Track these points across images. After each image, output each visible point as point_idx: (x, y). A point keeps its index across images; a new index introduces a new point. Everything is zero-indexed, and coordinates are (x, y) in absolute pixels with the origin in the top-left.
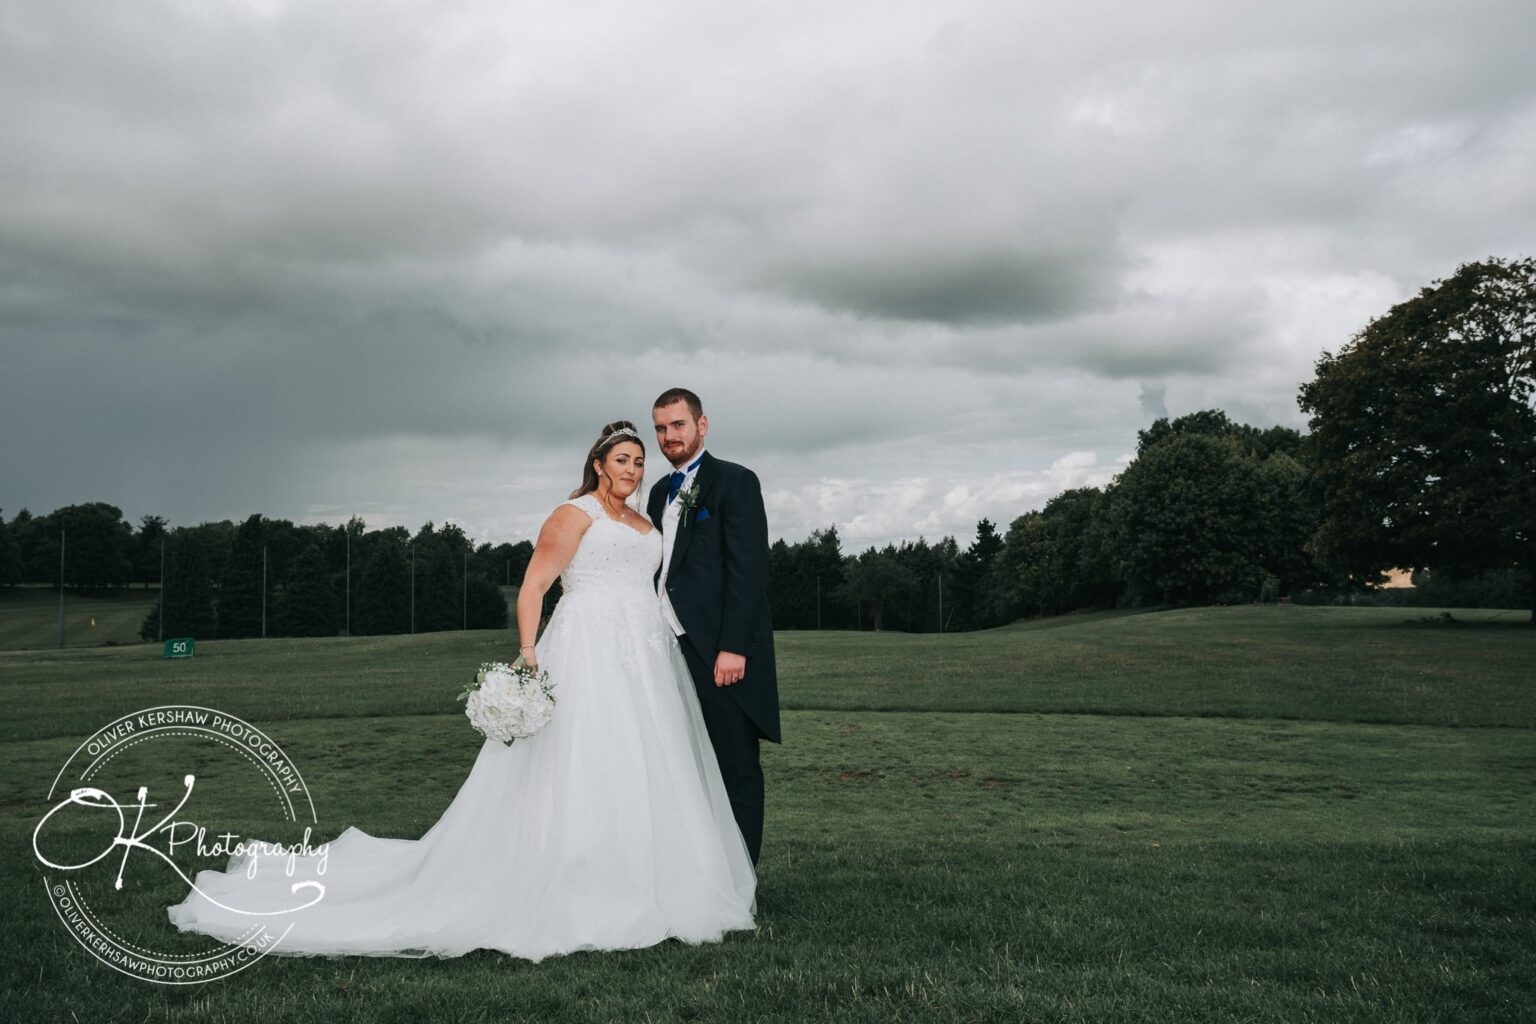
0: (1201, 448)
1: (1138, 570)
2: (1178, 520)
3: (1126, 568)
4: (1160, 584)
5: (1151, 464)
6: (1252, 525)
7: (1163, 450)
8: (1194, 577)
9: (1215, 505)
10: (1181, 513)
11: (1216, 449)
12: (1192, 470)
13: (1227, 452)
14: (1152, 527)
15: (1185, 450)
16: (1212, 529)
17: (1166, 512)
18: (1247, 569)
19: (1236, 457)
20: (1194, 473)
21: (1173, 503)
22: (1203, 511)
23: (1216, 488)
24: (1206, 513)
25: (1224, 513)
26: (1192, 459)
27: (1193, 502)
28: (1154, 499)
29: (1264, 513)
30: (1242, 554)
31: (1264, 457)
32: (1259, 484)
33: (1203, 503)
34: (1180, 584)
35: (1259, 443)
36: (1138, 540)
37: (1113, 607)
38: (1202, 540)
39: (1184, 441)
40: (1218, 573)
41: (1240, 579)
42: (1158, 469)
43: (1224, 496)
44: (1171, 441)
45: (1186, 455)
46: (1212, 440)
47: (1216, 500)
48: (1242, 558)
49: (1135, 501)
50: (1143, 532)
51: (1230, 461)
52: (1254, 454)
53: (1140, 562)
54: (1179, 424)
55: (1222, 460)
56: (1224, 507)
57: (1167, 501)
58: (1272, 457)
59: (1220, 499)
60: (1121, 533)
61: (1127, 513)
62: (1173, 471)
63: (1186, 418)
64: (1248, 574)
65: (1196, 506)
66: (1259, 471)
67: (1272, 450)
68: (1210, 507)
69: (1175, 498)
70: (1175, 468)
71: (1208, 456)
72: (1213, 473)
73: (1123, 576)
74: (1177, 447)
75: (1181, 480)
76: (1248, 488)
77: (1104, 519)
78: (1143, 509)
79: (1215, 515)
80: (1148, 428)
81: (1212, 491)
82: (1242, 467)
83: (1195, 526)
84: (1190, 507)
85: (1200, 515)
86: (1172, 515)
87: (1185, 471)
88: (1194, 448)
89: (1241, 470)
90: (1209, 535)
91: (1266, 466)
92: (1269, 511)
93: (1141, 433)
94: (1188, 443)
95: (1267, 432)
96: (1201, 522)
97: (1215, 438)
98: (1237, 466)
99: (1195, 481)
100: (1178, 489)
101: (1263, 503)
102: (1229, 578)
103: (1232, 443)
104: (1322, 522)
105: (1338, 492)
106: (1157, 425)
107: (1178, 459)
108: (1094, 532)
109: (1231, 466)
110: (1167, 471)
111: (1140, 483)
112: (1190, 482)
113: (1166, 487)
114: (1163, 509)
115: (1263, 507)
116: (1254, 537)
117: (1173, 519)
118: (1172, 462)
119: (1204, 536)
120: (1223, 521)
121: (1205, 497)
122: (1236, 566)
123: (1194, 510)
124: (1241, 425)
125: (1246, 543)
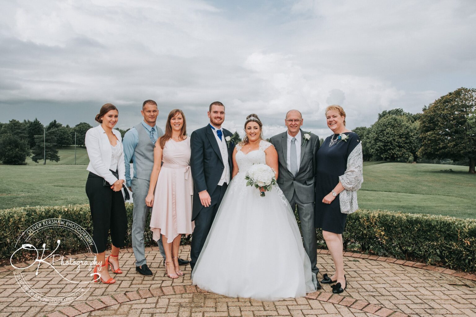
0: (395, 120)
1: (376, 152)
2: (388, 139)
3: (373, 152)
4: (382, 156)
5: (381, 124)
6: (408, 141)
7: (385, 120)
8: (391, 154)
9: (398, 135)
10: (389, 137)
11: (399, 120)
12: (392, 126)
13: (402, 121)
14: (380, 141)
15: (391, 120)
16: (397, 142)
17: (385, 137)
18: (406, 153)
19: (405, 122)
20: (393, 126)
21: (387, 134)
22: (395, 137)
23: (399, 131)
24: (396, 138)
25: (400, 138)
26: (393, 123)
27: (392, 135)
28: (382, 133)
29: (412, 138)
30: (405, 149)
31: (413, 122)
32: (411, 130)
33: (395, 135)
34: (388, 156)
35: (412, 118)
36: (377, 144)
37: (369, 160)
38: (394, 145)
39: (390, 118)
40: (398, 154)
41: (404, 156)
42: (383, 125)
43: (401, 133)
44: (387, 117)
45: (391, 122)
46: (398, 117)
47: (399, 134)
48: (405, 150)
49: (376, 134)
50: (378, 142)
51: (403, 124)
52: (410, 121)
53: (377, 150)
54: (389, 112)
55: (401, 123)
56: (400, 136)
57: (385, 134)
58: (415, 122)
59: (400, 134)
60: (372, 142)
61: (374, 137)
62: (387, 126)
63: (391, 111)
64: (406, 154)
65: (393, 136)
66: (411, 126)
67: (415, 120)
68: (397, 136)
69: (388, 133)
70: (388, 125)
71: (397, 122)
72: (398, 127)
73: (372, 153)
74: (389, 119)
75: (389, 128)
76: (408, 131)
77: (368, 138)
78: (378, 136)
79: (398, 138)
80: (381, 113)
81: (398, 132)
82: (406, 125)
83: (392, 141)
84: (391, 136)
85: (394, 138)
86: (386, 138)
87: (391, 126)
88: (393, 120)
89: (406, 126)
90: (396, 144)
91: (413, 124)
92: (413, 137)
93: (379, 114)
94: (392, 118)
95: (414, 115)
96: (394, 140)
97: (400, 117)
98: (405, 125)
99: (393, 129)
100: (388, 131)
101: (411, 135)
102: (401, 155)
103: (404, 118)
104: (421, 147)
105: (425, 141)
106: (384, 112)
107: (389, 123)
108: (365, 141)
109: (403, 125)
110: (386, 126)
111: (378, 129)
112: (392, 129)
113: (385, 130)
114: (384, 136)
115: (411, 136)
116: (408, 145)
117: (387, 139)
118: (387, 124)
119: (395, 144)
120: (400, 140)
121: (396, 133)
122: (403, 152)
123: (392, 137)
124: (407, 113)
125: (406, 146)
